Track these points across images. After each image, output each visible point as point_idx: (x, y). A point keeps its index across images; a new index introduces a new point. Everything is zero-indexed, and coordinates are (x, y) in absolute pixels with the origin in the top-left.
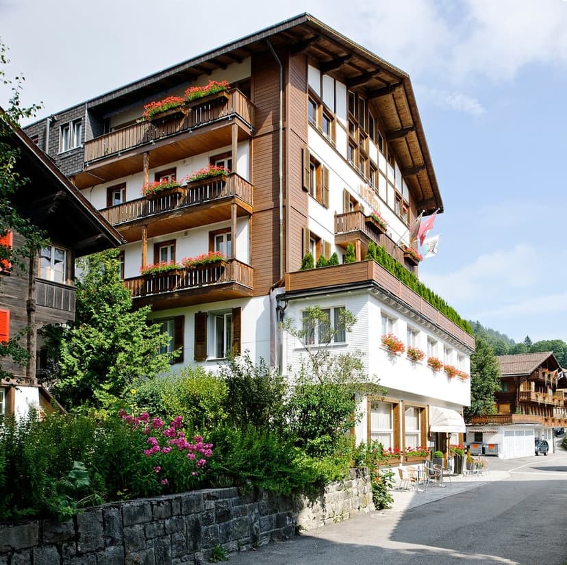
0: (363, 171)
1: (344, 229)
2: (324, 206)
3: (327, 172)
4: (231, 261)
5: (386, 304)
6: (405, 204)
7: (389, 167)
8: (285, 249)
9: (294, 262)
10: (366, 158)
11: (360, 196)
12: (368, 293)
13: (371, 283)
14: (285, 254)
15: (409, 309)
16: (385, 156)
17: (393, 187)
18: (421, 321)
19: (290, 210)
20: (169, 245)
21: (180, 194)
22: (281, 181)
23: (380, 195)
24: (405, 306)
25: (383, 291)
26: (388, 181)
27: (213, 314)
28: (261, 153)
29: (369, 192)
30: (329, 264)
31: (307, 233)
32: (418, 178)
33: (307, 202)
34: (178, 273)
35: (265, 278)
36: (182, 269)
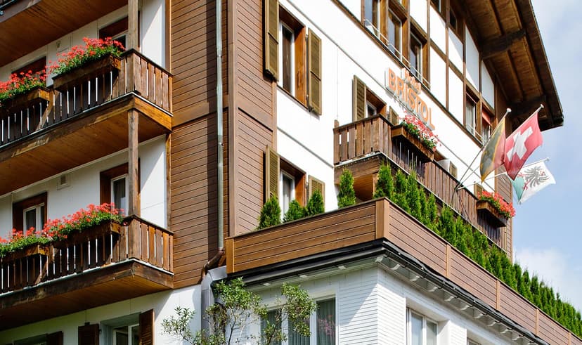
0: (397, 46)
1: (352, 153)
2: (310, 110)
3: (316, 43)
4: (128, 221)
5: (418, 290)
6: (485, 110)
7: (453, 36)
8: (227, 193)
9: (245, 217)
10: (404, 20)
11: (390, 92)
12: (376, 266)
13: (381, 246)
14: (227, 202)
15: (470, 301)
16: (443, 15)
17: (461, 76)
18: (499, 329)
19: (237, 116)
20: (37, 204)
21: (44, 102)
22: (219, 60)
23: (432, 91)
24: (461, 295)
25: (408, 263)
26: (450, 65)
27: (109, 326)
28: (186, 10)
29: (409, 85)
30: (306, 215)
31: (273, 162)
32: (512, 59)
33: (273, 100)
34: (41, 252)
35: (193, 251)
36: (48, 244)
